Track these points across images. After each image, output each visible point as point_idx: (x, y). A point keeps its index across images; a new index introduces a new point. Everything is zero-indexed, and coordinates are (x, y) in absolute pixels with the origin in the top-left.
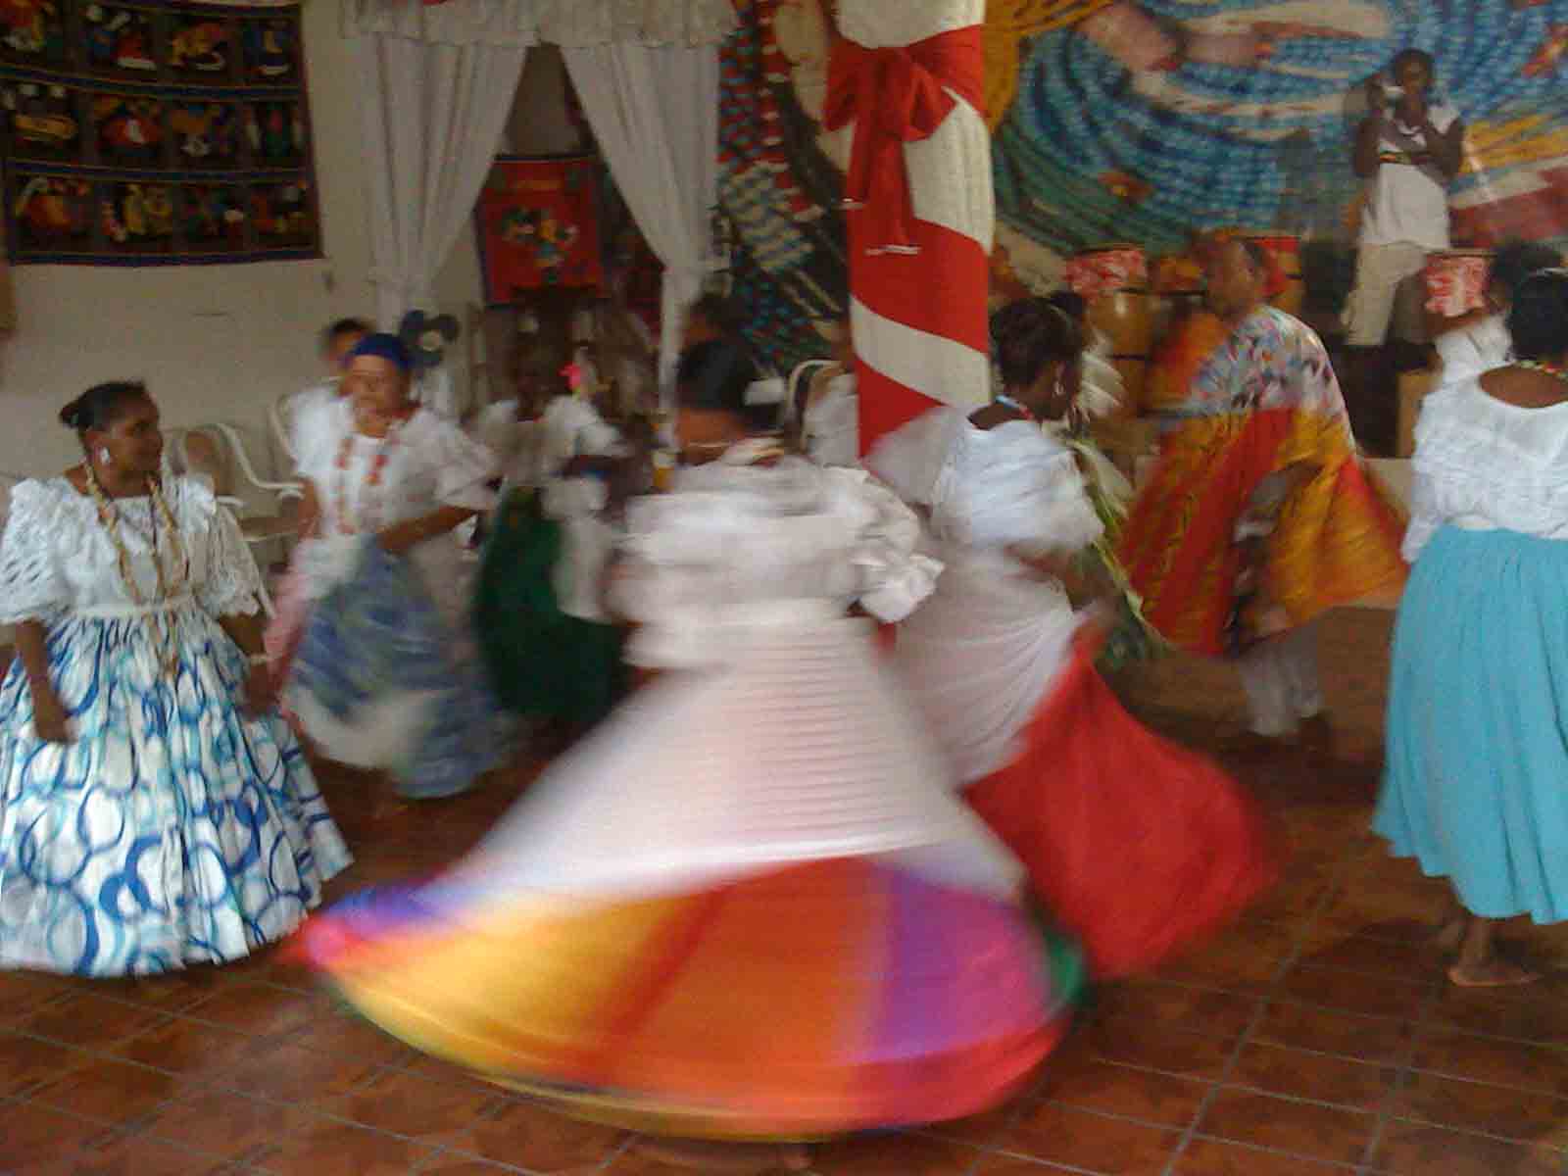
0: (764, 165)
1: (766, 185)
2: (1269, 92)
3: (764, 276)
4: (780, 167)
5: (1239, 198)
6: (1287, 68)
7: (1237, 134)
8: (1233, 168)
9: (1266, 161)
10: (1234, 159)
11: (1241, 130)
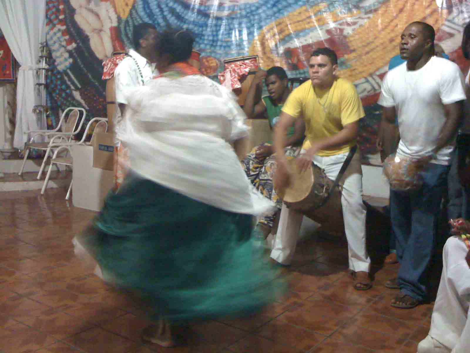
0: (59, 26)
1: (59, 34)
3: (59, 72)
4: (64, 28)
5: (211, 43)
7: (210, 13)
8: (209, 29)
9: (220, 26)
10: (209, 25)
11: (212, 11)
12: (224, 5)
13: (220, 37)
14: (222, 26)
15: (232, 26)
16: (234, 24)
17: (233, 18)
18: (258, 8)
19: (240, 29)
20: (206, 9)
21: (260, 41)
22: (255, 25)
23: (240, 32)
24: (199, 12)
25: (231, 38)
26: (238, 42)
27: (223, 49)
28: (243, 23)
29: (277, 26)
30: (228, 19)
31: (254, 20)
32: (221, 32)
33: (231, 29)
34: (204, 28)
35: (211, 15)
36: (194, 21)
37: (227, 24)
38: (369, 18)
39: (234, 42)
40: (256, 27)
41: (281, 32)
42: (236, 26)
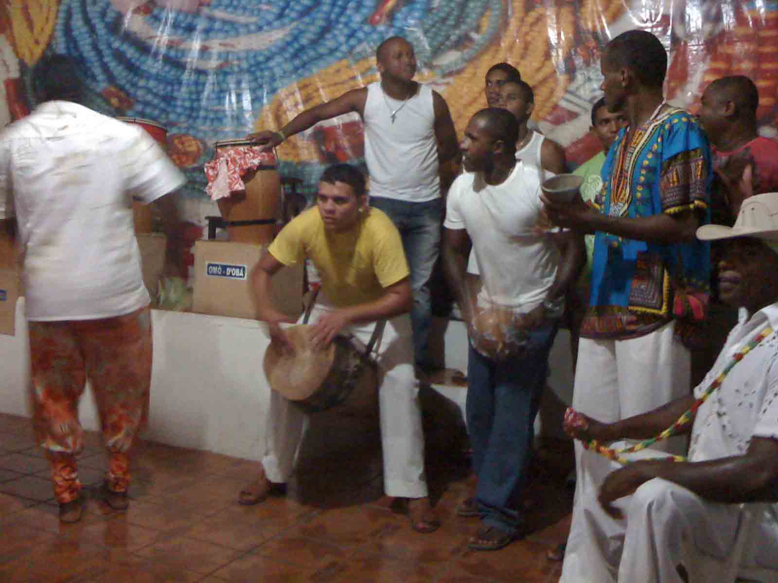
2: (207, 31)
5: (187, 112)
6: (219, 14)
7: (186, 63)
8: (184, 89)
9: (204, 84)
10: (184, 82)
11: (189, 60)
12: (210, 50)
13: (204, 103)
14: (207, 85)
15: (224, 86)
16: (228, 84)
17: (226, 74)
18: (268, 59)
19: (238, 91)
20: (179, 54)
21: (272, 113)
22: (264, 86)
23: (239, 96)
24: (167, 60)
25: (224, 105)
26: (235, 114)
27: (208, 123)
28: (243, 81)
29: (300, 89)
30: (217, 74)
31: (262, 78)
32: (206, 94)
33: (222, 91)
34: (176, 87)
35: (188, 66)
36: (158, 74)
37: (216, 81)
38: (448, 84)
39: (228, 113)
40: (265, 90)
41: (307, 100)
42: (232, 86)
